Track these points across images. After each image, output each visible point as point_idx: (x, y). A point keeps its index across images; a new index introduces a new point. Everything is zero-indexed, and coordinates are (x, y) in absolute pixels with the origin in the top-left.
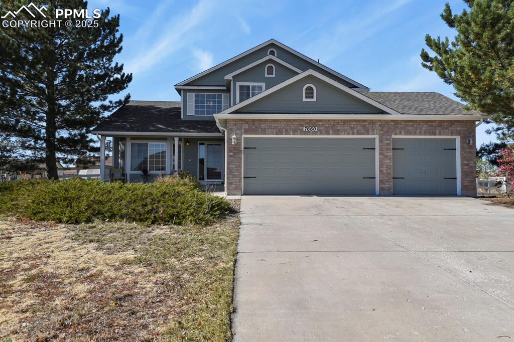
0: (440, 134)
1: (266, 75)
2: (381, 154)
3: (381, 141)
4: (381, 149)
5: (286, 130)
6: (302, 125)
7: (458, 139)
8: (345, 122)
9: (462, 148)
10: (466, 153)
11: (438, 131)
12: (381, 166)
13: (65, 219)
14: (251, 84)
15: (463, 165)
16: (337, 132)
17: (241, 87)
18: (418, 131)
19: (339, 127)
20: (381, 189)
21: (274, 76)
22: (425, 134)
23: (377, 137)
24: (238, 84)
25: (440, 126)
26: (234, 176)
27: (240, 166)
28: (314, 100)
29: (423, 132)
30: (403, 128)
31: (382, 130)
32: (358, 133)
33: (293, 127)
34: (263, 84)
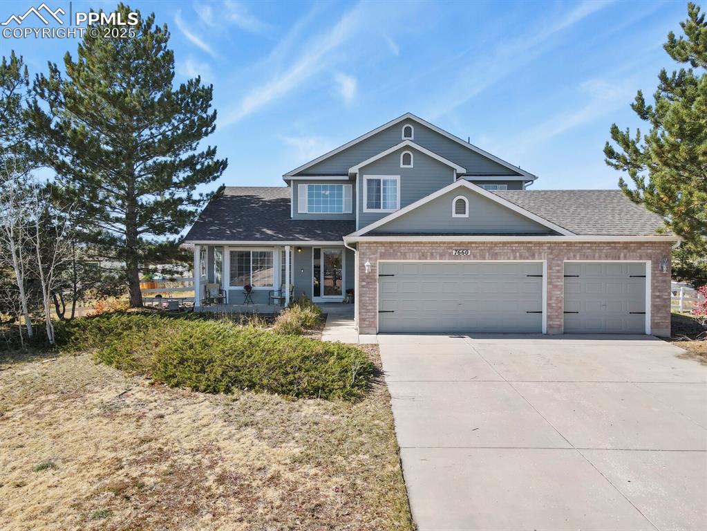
0: (625, 258)
1: (402, 166)
2: (549, 283)
3: (550, 268)
4: (550, 278)
5: (432, 254)
6: (451, 248)
7: (649, 264)
8: (504, 244)
9: (654, 276)
10: (658, 281)
11: (622, 255)
12: (549, 298)
13: (202, 388)
14: (382, 178)
15: (653, 297)
16: (495, 256)
17: (369, 181)
18: (597, 255)
19: (497, 250)
20: (549, 327)
21: (412, 166)
22: (607, 257)
23: (545, 262)
24: (366, 177)
25: (626, 248)
26: (368, 311)
27: (374, 299)
28: (467, 215)
29: (603, 255)
30: (578, 251)
31: (551, 253)
32: (521, 257)
33: (440, 250)
34: (398, 178)
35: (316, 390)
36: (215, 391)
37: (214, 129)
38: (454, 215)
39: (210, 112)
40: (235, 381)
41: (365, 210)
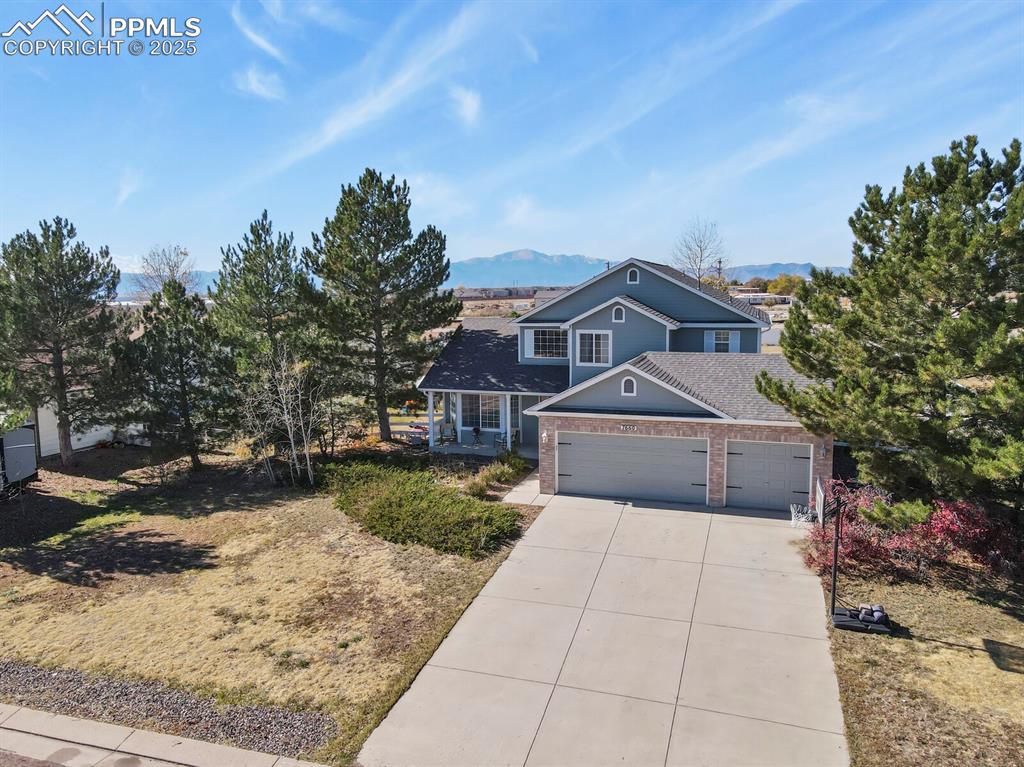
0: (786, 440)
1: (614, 321)
3: (712, 446)
4: (713, 454)
5: (602, 427)
6: (619, 423)
7: (811, 447)
8: (669, 422)
10: (819, 465)
11: (783, 438)
12: (711, 474)
14: (594, 332)
16: (660, 432)
17: (582, 335)
18: (757, 437)
19: (661, 427)
20: (711, 499)
21: (623, 321)
22: (767, 438)
23: (708, 440)
24: (579, 332)
25: (787, 431)
26: (547, 474)
27: (553, 463)
28: (634, 394)
29: (764, 437)
30: (739, 431)
31: (713, 432)
32: (684, 434)
33: (610, 424)
34: (610, 333)
35: (456, 548)
36: (396, 542)
37: (448, 276)
38: (623, 394)
39: (445, 261)
40: (410, 536)
41: (579, 364)
